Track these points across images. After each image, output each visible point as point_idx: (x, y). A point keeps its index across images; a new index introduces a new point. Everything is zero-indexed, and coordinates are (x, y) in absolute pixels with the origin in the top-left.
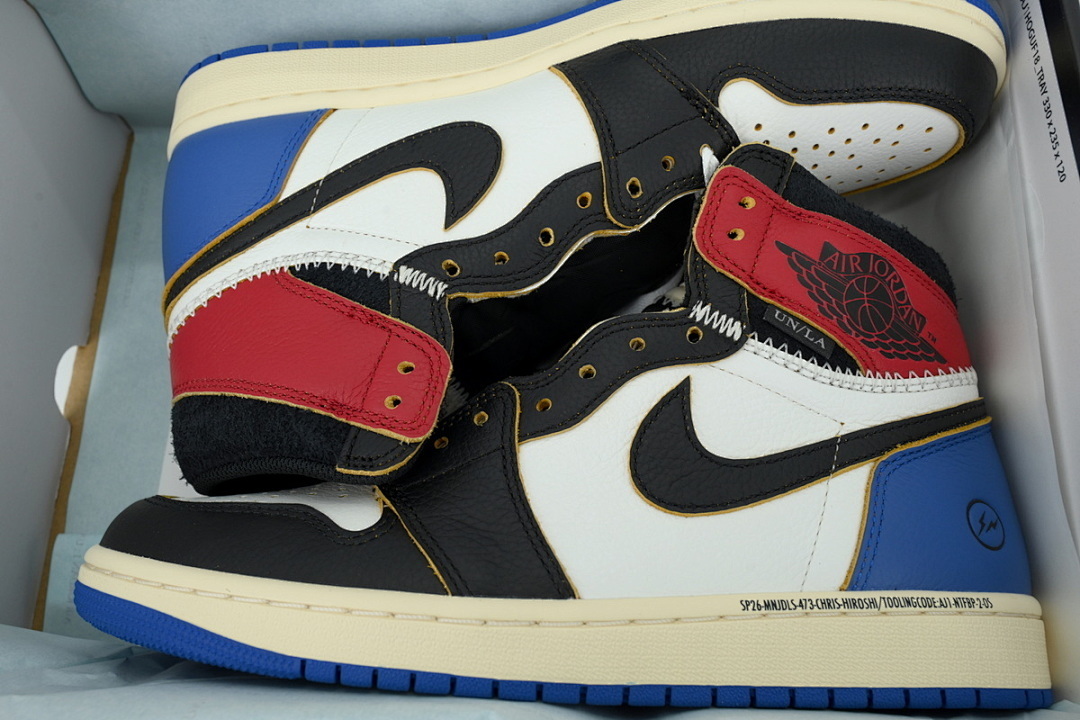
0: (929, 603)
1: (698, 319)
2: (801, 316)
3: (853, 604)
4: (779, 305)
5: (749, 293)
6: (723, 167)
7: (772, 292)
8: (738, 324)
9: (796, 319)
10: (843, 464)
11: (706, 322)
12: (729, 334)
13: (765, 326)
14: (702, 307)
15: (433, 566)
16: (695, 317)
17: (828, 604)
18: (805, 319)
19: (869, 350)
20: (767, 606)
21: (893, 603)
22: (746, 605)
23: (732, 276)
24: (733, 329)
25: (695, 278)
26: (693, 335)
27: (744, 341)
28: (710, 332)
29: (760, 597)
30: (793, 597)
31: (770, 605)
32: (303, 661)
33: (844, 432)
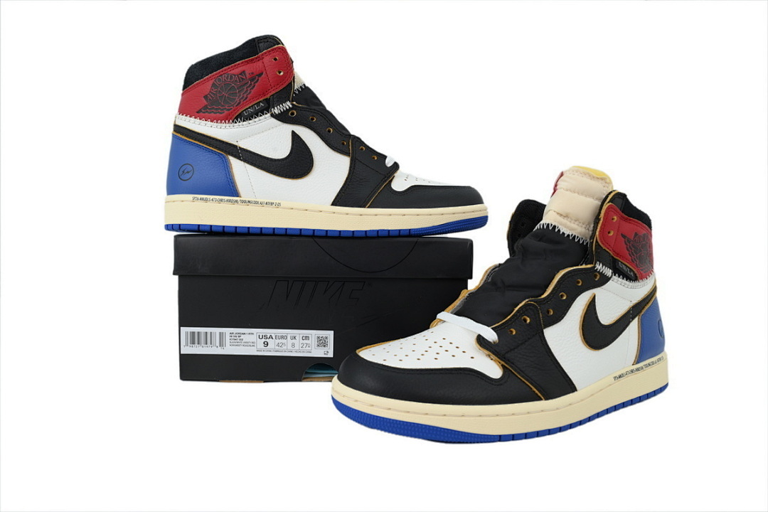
0: (653, 363)
2: (626, 264)
3: (638, 370)
4: (620, 260)
5: (612, 256)
6: (607, 206)
7: (618, 254)
8: (610, 271)
10: (633, 318)
11: (601, 271)
12: (607, 275)
13: (618, 272)
14: (599, 265)
15: (534, 390)
16: (597, 269)
17: (632, 371)
18: (628, 265)
19: (641, 272)
22: (615, 378)
23: (608, 250)
24: (608, 272)
25: (596, 252)
26: (596, 276)
27: (611, 277)
28: (602, 274)
29: (617, 375)
30: (623, 371)
31: (620, 377)
32: (500, 436)
33: (632, 305)
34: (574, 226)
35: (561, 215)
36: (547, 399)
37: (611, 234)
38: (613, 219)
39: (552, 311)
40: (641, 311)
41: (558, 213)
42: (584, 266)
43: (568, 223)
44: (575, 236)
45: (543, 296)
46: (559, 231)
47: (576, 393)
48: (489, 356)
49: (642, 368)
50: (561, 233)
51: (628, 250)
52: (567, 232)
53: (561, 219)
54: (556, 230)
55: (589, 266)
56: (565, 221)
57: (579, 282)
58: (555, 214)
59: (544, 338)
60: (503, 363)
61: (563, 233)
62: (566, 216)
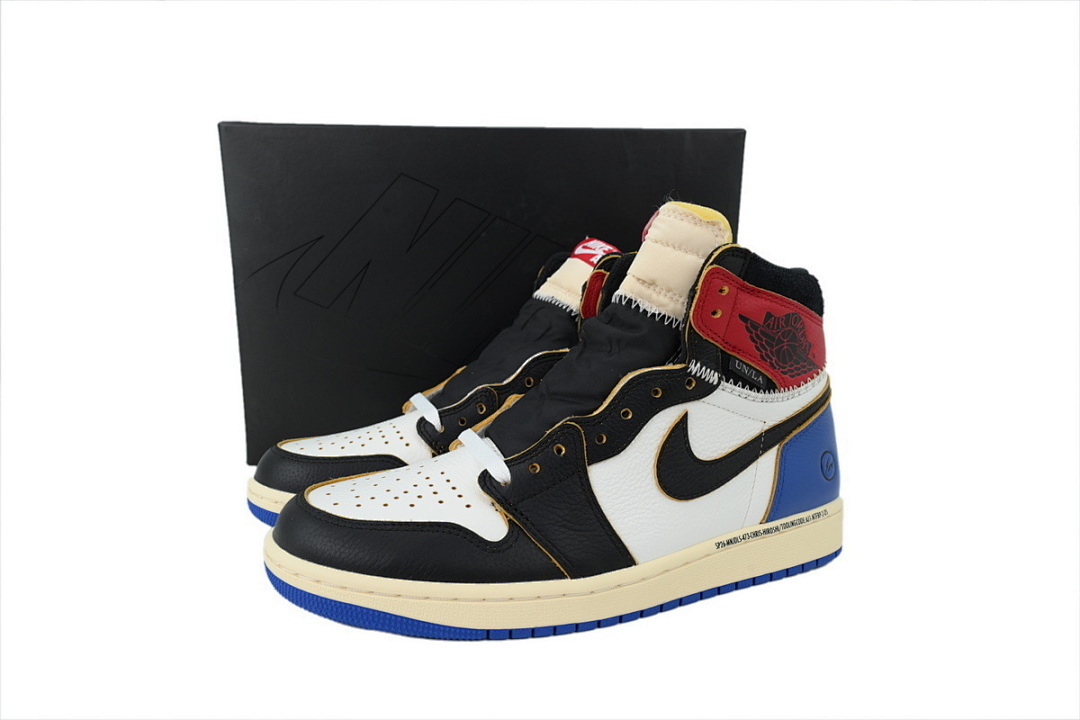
0: (801, 521)
1: (693, 373)
2: (750, 363)
3: (767, 531)
4: (738, 356)
5: (721, 350)
6: (710, 267)
7: (734, 347)
8: (716, 374)
9: (747, 365)
10: (766, 449)
11: (698, 375)
12: (711, 381)
13: (732, 375)
14: (695, 365)
15: (555, 562)
16: (691, 372)
17: (756, 534)
18: (753, 365)
19: (783, 376)
20: (728, 543)
21: (786, 526)
22: (718, 545)
23: (712, 341)
24: (713, 377)
25: (690, 344)
26: (690, 383)
27: (719, 383)
28: (699, 380)
29: (724, 539)
30: (739, 533)
31: (730, 542)
32: (488, 631)
33: (766, 428)
34: (663, 299)
35: (644, 282)
36: (574, 576)
37: (718, 316)
38: (721, 291)
39: (605, 438)
40: (783, 438)
41: (639, 279)
42: (670, 367)
43: (654, 296)
44: (664, 316)
45: (595, 413)
46: (638, 307)
47: (633, 567)
48: (493, 504)
49: (777, 529)
50: (641, 310)
51: (753, 341)
52: (652, 309)
53: (643, 289)
54: (633, 306)
55: (678, 367)
56: (649, 292)
57: (657, 393)
58: (634, 280)
59: (588, 480)
60: (511, 517)
61: (645, 312)
62: (652, 284)
